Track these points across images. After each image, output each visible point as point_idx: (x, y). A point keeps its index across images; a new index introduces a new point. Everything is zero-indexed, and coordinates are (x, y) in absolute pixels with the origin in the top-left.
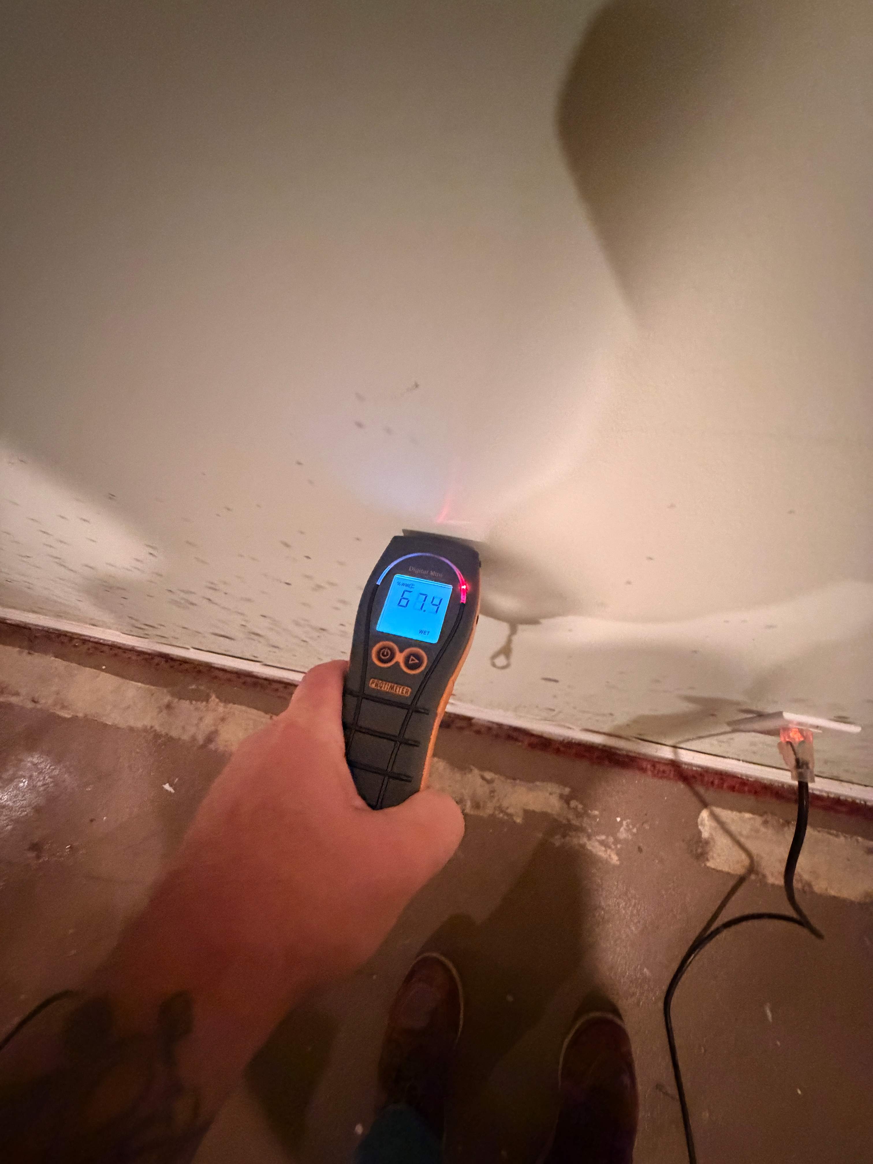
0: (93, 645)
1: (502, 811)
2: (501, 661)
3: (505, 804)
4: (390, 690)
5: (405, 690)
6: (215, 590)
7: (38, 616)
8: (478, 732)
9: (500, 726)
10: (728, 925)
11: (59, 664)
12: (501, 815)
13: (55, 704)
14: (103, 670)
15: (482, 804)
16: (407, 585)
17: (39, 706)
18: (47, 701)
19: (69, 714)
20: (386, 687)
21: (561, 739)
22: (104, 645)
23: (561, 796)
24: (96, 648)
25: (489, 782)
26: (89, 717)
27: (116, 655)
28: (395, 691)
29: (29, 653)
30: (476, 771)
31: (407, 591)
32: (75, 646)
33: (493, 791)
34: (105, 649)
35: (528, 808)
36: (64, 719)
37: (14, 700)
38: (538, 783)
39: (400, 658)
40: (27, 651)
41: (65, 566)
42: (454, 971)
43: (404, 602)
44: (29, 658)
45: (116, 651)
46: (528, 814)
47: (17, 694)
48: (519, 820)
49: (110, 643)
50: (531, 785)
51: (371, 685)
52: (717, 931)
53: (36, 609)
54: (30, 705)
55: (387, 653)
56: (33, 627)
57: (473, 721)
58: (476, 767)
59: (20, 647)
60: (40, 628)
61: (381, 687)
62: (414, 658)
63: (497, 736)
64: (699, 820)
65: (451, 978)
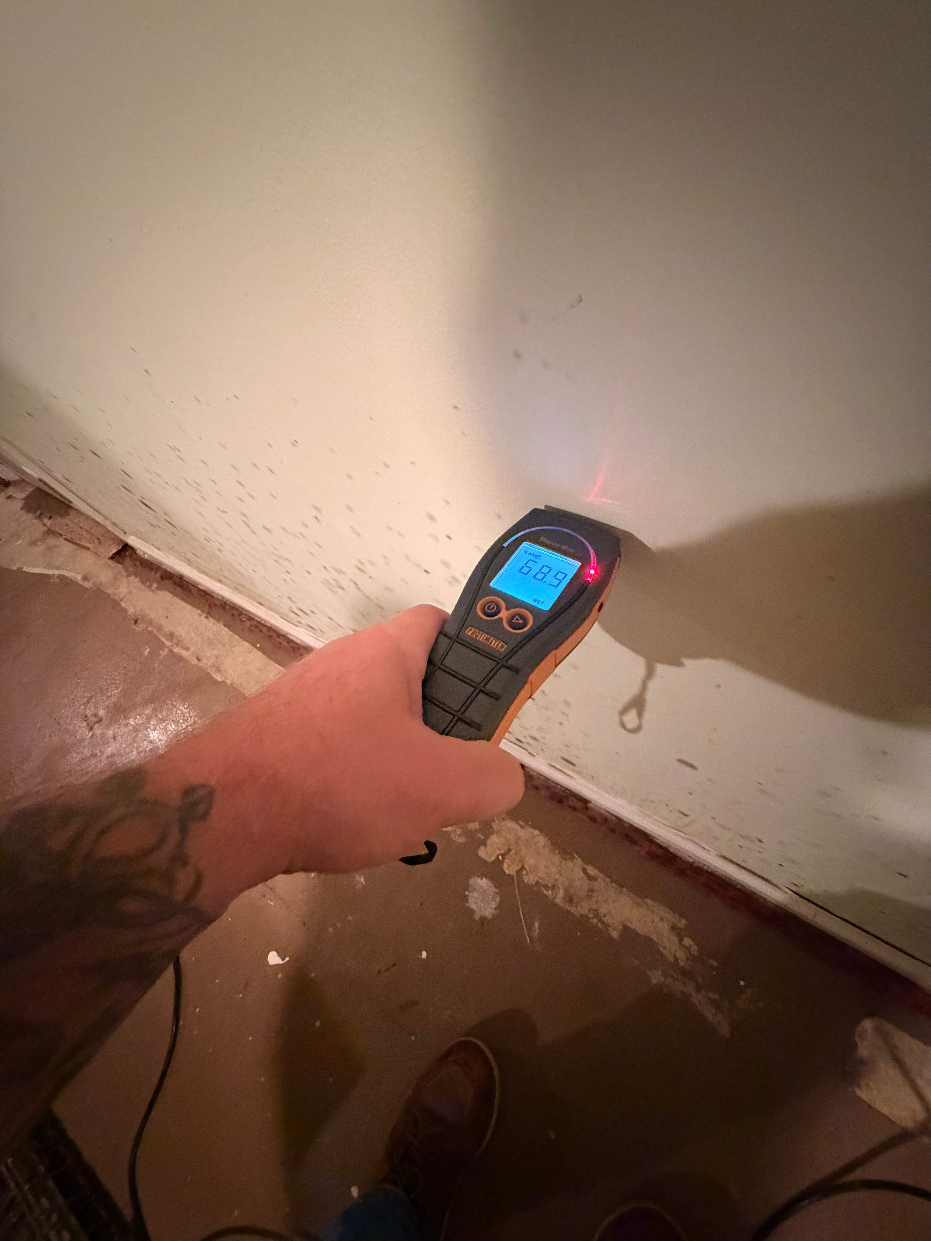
0: (256, 623)
1: (597, 916)
2: (631, 719)
3: (603, 910)
4: (485, 641)
5: (500, 645)
6: (362, 571)
7: (222, 586)
8: (592, 819)
9: (619, 820)
10: (870, 1185)
11: (225, 632)
12: (595, 920)
13: (212, 666)
14: (256, 647)
15: (575, 900)
16: (534, 555)
17: (200, 664)
18: (207, 663)
19: (221, 678)
20: (482, 637)
21: (691, 860)
22: (265, 626)
23: (673, 928)
24: (256, 626)
25: (590, 878)
26: (234, 685)
27: (270, 637)
28: (490, 643)
29: (207, 617)
30: (579, 861)
31: (531, 560)
32: (242, 621)
33: (591, 890)
34: (264, 629)
35: (629, 925)
36: (215, 682)
37: (184, 653)
38: (649, 901)
39: (504, 614)
40: (205, 615)
41: (248, 526)
42: (496, 1072)
43: (525, 570)
44: (205, 621)
45: (271, 633)
46: (627, 931)
47: (188, 649)
48: (615, 934)
49: (269, 625)
50: (640, 900)
51: (468, 632)
52: (851, 1187)
53: (222, 578)
54: (195, 662)
55: (493, 607)
56: (216, 596)
57: (589, 805)
58: (580, 857)
59: (202, 611)
60: (221, 598)
61: (476, 636)
62: (519, 619)
63: (613, 831)
64: (859, 1029)
65: (491, 1077)
